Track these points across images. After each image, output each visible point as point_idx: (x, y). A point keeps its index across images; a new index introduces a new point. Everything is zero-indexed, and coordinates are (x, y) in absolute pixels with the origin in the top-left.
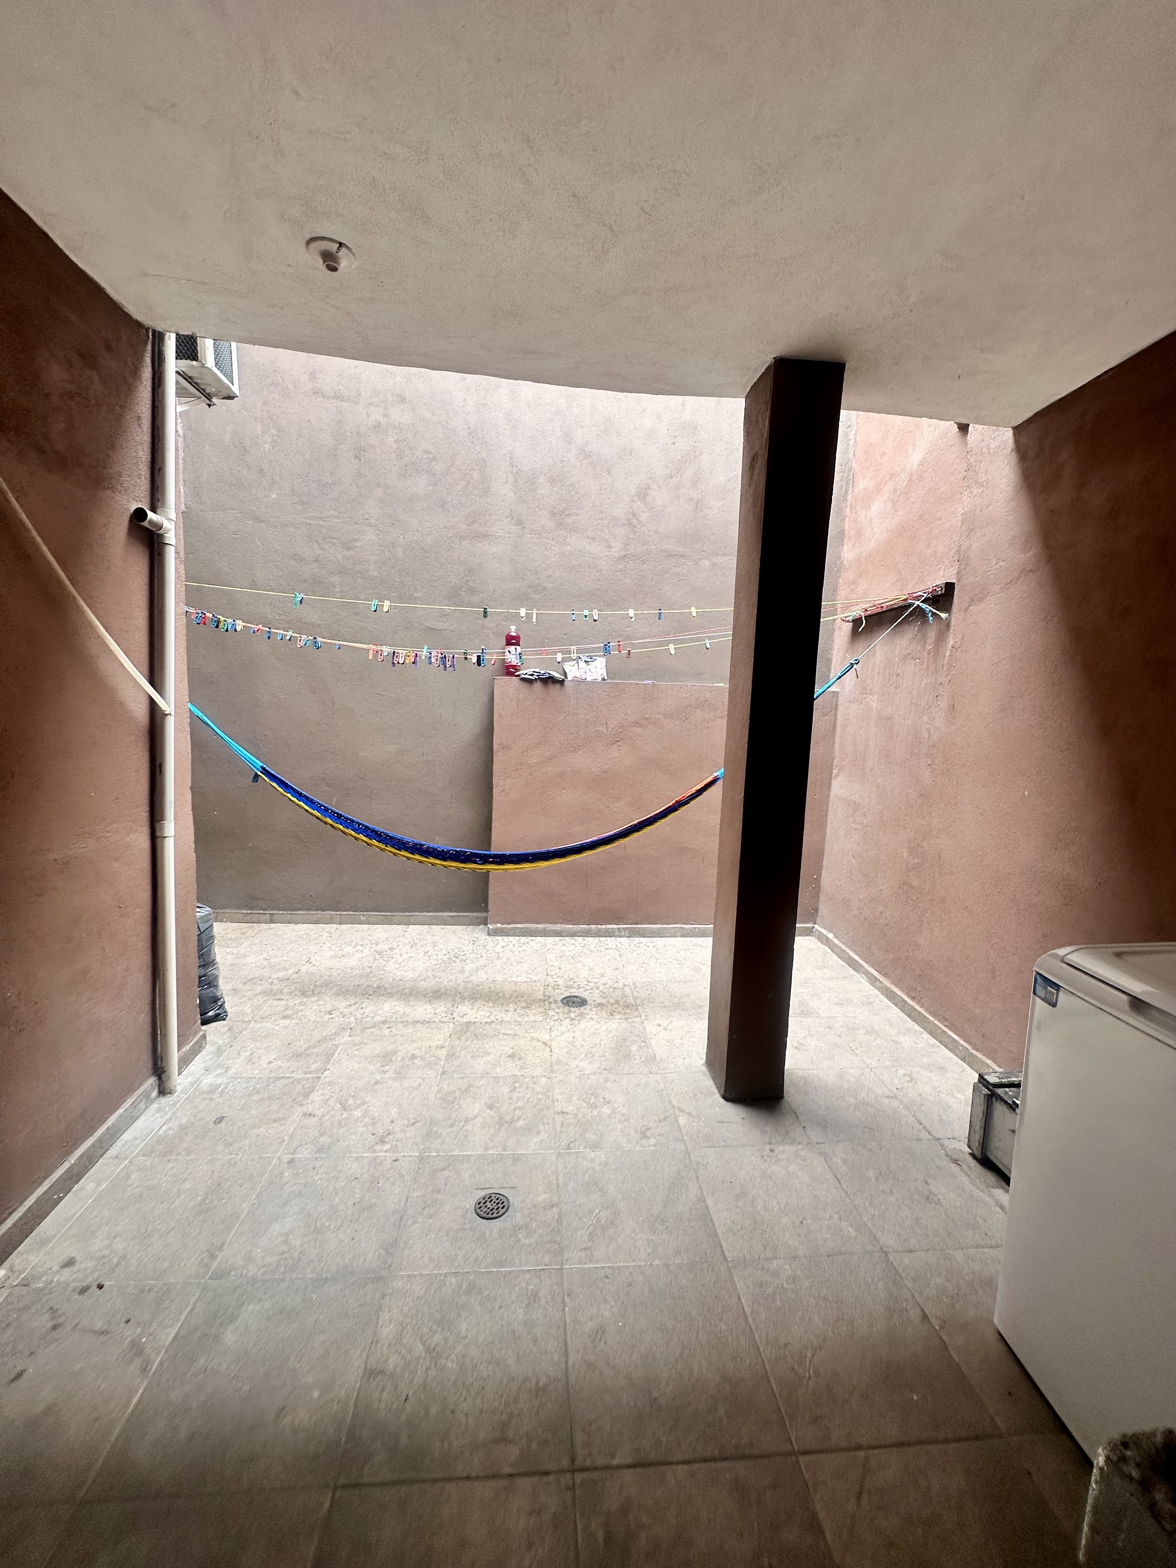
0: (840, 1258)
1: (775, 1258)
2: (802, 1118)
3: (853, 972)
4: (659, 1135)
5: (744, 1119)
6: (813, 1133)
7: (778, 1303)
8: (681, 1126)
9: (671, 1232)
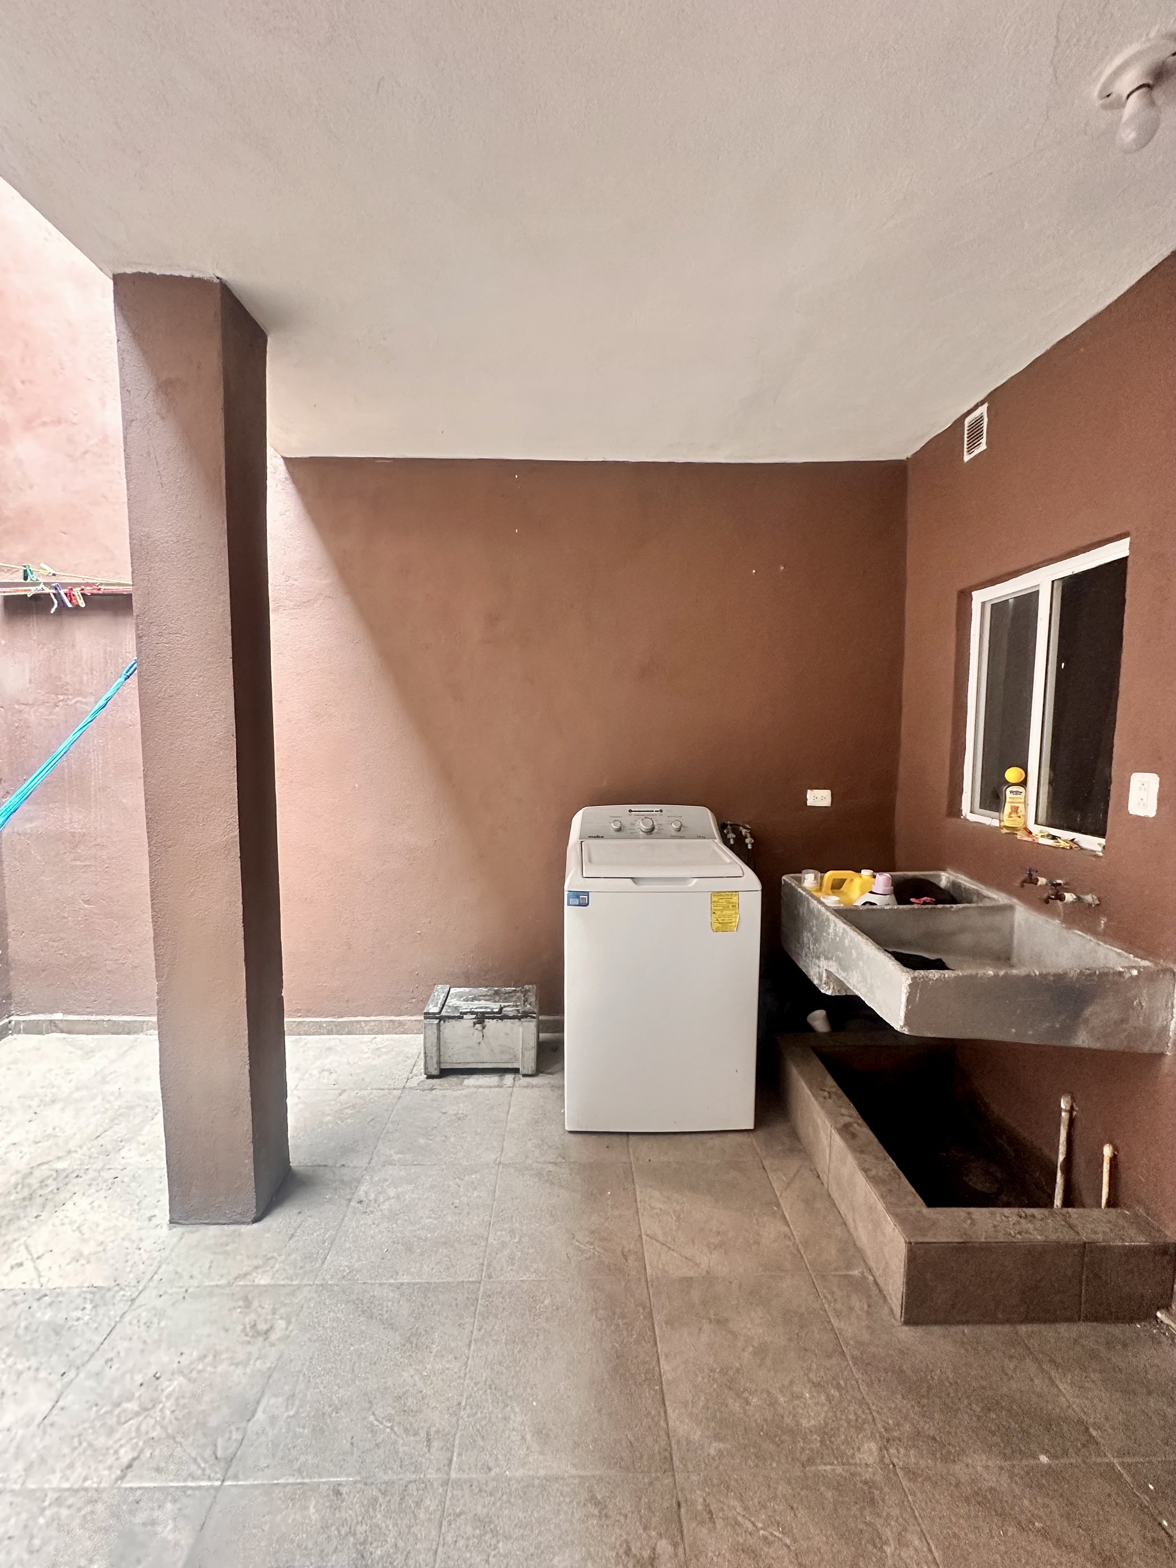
0: (497, 1193)
1: (487, 1239)
2: (330, 1163)
3: (131, 1037)
4: (274, 1313)
5: (300, 1213)
6: (355, 1162)
7: (531, 1251)
8: (272, 1282)
9: (432, 1328)
